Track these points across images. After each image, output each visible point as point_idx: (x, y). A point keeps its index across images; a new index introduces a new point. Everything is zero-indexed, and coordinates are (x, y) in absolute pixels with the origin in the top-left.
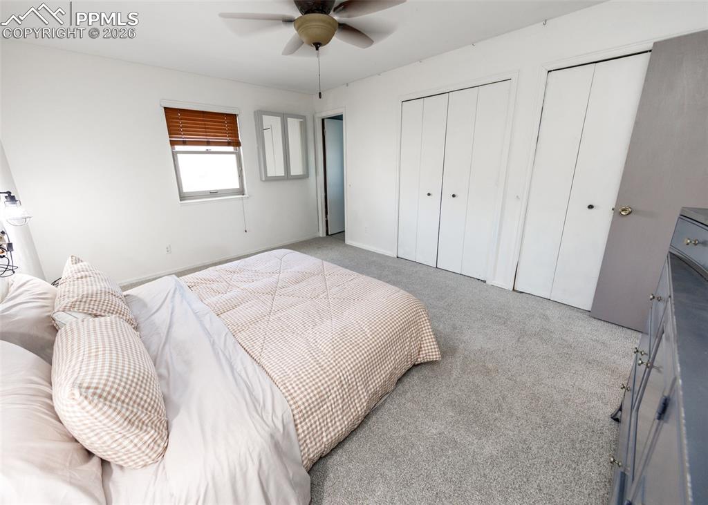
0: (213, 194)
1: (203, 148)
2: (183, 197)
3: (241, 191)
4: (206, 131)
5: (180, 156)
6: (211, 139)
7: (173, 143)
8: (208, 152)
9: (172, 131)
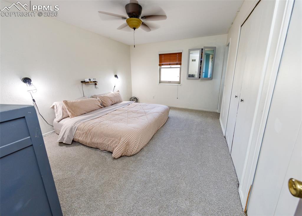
0: (170, 82)
1: (169, 66)
2: (160, 82)
3: (179, 83)
4: (170, 60)
5: (162, 69)
6: (171, 63)
7: (160, 65)
8: (171, 68)
9: (161, 61)
